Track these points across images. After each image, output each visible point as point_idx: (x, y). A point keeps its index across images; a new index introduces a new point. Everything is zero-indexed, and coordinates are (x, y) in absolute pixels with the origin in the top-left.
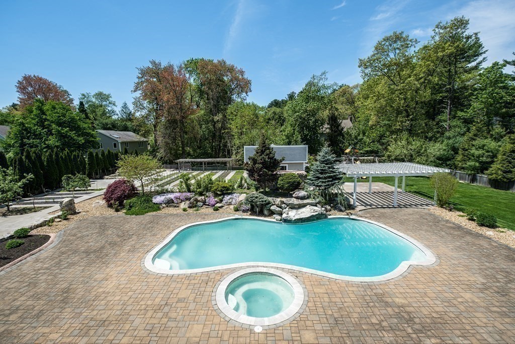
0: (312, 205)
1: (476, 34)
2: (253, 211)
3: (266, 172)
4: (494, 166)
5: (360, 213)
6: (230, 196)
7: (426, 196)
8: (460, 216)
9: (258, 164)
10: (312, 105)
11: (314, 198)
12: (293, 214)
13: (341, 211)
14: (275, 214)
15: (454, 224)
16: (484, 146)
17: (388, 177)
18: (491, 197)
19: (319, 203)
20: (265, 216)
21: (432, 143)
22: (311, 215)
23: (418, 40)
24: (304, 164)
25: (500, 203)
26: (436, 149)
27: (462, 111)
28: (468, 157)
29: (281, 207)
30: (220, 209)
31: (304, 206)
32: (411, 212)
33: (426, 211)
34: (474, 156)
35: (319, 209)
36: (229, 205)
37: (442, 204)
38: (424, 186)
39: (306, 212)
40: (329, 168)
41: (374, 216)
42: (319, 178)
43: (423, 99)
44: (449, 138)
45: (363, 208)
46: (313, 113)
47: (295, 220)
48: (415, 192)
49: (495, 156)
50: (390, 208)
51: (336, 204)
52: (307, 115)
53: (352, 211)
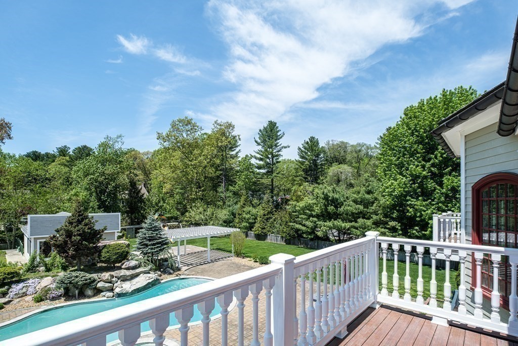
0: (145, 273)
1: (239, 136)
2: (68, 295)
3: (86, 245)
4: (257, 225)
5: (186, 272)
6: (21, 285)
7: (224, 250)
8: (249, 260)
9: (75, 236)
10: (110, 169)
11: (145, 266)
12: (128, 286)
13: (170, 274)
14: (102, 291)
15: (248, 266)
16: (250, 211)
17: (192, 240)
18: (259, 246)
19: (151, 270)
20: (89, 297)
21: (220, 210)
22: (147, 283)
23: (203, 128)
24: (116, 233)
25: (264, 249)
26: (223, 214)
27: (231, 185)
28: (242, 220)
29: (110, 282)
30: (6, 306)
31: (137, 275)
32: (221, 264)
33: (229, 261)
34: (245, 219)
35: (153, 276)
36: (22, 297)
37: (238, 254)
38: (221, 243)
39: (141, 281)
40: (157, 234)
41: (198, 273)
42: (147, 245)
43: (210, 175)
44: (229, 206)
45: (187, 268)
46: (113, 177)
47: (132, 291)
48: (217, 249)
49: (256, 218)
50: (206, 264)
51: (165, 269)
52: (105, 179)
53: (179, 272)
